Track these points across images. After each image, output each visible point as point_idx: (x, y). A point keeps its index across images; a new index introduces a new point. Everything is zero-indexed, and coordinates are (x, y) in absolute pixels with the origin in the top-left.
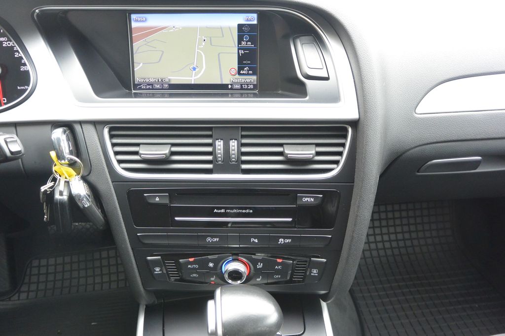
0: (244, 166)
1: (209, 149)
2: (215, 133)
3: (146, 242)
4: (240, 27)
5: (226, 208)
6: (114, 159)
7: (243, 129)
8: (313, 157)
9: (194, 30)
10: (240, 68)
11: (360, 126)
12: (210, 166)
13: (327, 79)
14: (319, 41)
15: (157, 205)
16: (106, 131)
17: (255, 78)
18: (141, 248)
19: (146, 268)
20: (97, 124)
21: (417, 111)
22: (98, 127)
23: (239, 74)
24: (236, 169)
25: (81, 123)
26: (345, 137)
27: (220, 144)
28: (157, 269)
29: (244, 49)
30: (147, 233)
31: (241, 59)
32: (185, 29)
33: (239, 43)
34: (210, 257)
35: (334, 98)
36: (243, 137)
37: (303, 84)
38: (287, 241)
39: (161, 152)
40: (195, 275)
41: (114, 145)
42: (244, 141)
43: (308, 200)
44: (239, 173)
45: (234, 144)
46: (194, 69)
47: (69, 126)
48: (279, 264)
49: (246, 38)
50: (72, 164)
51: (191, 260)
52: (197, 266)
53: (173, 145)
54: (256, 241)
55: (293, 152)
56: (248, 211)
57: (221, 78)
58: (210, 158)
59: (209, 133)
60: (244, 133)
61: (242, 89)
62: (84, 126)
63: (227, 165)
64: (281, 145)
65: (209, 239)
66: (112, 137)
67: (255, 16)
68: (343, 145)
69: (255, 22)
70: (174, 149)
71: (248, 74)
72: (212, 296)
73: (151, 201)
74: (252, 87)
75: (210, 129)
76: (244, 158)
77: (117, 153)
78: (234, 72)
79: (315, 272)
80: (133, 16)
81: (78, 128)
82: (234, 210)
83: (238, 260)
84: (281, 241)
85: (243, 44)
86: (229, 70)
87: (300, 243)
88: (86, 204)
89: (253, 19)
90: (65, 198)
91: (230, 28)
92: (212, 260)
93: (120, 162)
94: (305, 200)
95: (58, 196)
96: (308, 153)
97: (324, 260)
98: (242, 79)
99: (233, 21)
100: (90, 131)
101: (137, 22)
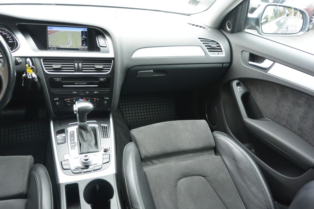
0: (83, 71)
1: (73, 66)
2: (75, 61)
3: (54, 93)
4: (82, 32)
5: (78, 83)
6: (44, 69)
7: (83, 60)
8: (103, 68)
9: (68, 32)
10: (82, 44)
11: (116, 59)
12: (73, 71)
13: (106, 47)
14: (104, 37)
15: (58, 81)
16: (42, 60)
17: (87, 47)
18: (53, 95)
19: (54, 102)
20: (39, 58)
21: (132, 57)
22: (39, 59)
23: (82, 46)
24: (81, 71)
25: (34, 57)
26: (111, 63)
27: (76, 64)
28: (57, 103)
29: (84, 38)
30: (56, 91)
31: (83, 41)
32: (65, 32)
33: (82, 36)
35: (108, 52)
36: (83, 62)
37: (99, 48)
38: (97, 92)
39: (59, 67)
40: (69, 104)
41: (44, 64)
42: (83, 63)
45: (80, 64)
46: (68, 44)
47: (31, 58)
48: (95, 100)
49: (84, 35)
50: (32, 68)
51: (68, 99)
52: (70, 101)
53: (62, 64)
54: (88, 92)
55: (97, 67)
56: (85, 83)
57: (77, 47)
58: (73, 68)
59: (73, 61)
60: (83, 61)
61: (83, 50)
62: (35, 58)
63: (78, 70)
64: (94, 65)
65: (74, 92)
66: (43, 62)
67: (87, 29)
68: (111, 65)
69: (87, 31)
70: (63, 66)
71: (85, 46)
72: (75, 103)
73: (56, 81)
74: (86, 49)
75: (73, 60)
76: (83, 68)
77: (45, 67)
78: (81, 45)
79: (106, 102)
80: (48, 27)
81: (33, 59)
82: (81, 83)
83: (82, 99)
84: (95, 92)
85: (83, 37)
86: (79, 45)
87: (101, 93)
88: (37, 80)
89: (86, 30)
90: (31, 77)
91: (79, 32)
92: (75, 99)
93: (46, 69)
94: (101, 80)
95: (29, 77)
96: (101, 67)
97: (108, 98)
98: (83, 47)
99: (80, 30)
100: (37, 60)
101: (49, 29)
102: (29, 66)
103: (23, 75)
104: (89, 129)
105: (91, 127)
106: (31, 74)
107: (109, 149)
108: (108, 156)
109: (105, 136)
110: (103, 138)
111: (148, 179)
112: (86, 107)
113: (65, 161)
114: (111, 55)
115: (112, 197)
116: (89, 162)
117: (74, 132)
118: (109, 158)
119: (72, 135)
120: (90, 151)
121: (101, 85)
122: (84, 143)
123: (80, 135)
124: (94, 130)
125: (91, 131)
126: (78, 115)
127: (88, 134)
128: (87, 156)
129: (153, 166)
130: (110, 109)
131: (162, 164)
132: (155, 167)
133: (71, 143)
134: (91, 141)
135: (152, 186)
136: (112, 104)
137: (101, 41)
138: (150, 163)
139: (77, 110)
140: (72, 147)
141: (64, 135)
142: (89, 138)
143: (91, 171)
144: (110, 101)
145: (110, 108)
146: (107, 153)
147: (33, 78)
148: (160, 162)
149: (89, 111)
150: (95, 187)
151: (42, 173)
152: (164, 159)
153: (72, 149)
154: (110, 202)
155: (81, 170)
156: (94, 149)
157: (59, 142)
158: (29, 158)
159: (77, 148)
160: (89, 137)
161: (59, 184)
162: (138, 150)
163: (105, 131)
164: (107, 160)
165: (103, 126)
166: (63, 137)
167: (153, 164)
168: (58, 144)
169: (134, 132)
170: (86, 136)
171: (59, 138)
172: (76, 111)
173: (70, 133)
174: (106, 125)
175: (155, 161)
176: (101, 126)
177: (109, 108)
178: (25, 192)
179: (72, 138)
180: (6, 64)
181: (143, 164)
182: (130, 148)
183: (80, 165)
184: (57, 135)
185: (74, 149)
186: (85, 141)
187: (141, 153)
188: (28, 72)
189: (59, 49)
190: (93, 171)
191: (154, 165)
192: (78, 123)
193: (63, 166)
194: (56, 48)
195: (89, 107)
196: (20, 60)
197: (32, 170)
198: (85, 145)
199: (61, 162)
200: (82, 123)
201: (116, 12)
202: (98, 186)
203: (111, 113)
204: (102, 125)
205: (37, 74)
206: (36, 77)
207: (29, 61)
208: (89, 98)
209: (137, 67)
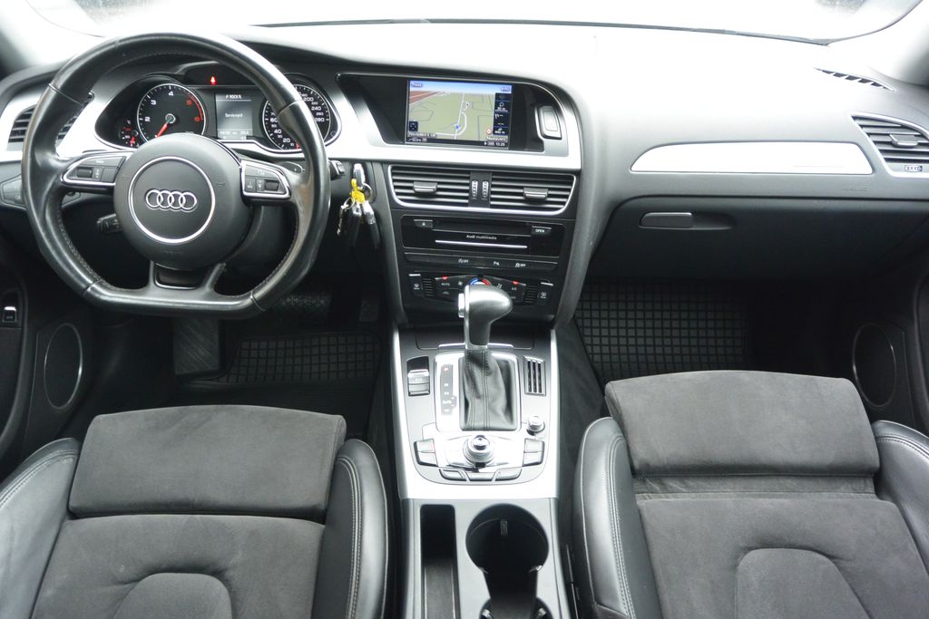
0: (492, 203)
1: (467, 188)
2: (472, 175)
3: (411, 259)
4: (497, 95)
5: (476, 235)
6: (393, 191)
7: (494, 174)
8: (545, 198)
9: (460, 96)
10: (495, 129)
11: (585, 176)
12: (466, 201)
13: (560, 139)
14: (557, 110)
15: (423, 229)
16: (390, 168)
17: (507, 137)
18: (407, 264)
19: (407, 283)
20: (384, 163)
21: (633, 169)
22: (384, 165)
23: (494, 133)
24: (486, 204)
25: (372, 161)
26: (571, 185)
27: (475, 184)
28: (417, 286)
29: (499, 113)
30: (416, 253)
31: (496, 121)
32: (453, 95)
33: (496, 108)
34: (460, 277)
35: (564, 153)
36: (494, 180)
37: (541, 142)
38: (523, 265)
39: (429, 188)
40: (446, 293)
41: (394, 181)
42: (494, 183)
43: (540, 231)
44: (488, 207)
45: (486, 185)
46: (457, 127)
47: (363, 162)
48: (515, 286)
49: (501, 105)
50: (365, 190)
51: (445, 278)
52: (448, 284)
53: (439, 183)
54: (498, 264)
55: (530, 193)
56: (493, 238)
57: (479, 137)
58: (467, 195)
59: (468, 175)
60: (494, 177)
61: (495, 146)
62: (374, 164)
63: (480, 200)
64: (522, 188)
65: (460, 261)
66: (393, 174)
67: (510, 87)
68: (569, 190)
69: (510, 92)
70: (440, 186)
71: (501, 134)
72: (461, 290)
73: (419, 225)
74: (503, 144)
75: (468, 172)
76: (493, 196)
77: (395, 187)
78: (490, 131)
79: (544, 295)
80: (412, 82)
81: (369, 165)
82: (483, 237)
83: (481, 281)
84: (518, 265)
85: (499, 109)
86: (485, 130)
87: (532, 268)
88: (372, 221)
89: (508, 90)
90: (360, 214)
91: (489, 96)
92: (461, 280)
93: (398, 194)
94: (538, 231)
95: (355, 212)
96: (541, 194)
97: (551, 285)
98: (496, 138)
99: (492, 90)
100: (378, 169)
101: (414, 87)
102: (359, 184)
103: (343, 207)
104: (493, 364)
105: (499, 362)
106: (361, 205)
107: (542, 428)
108: (539, 447)
109: (535, 391)
110: (528, 394)
111: (649, 531)
112: (492, 303)
113: (424, 441)
114: (572, 162)
115: (542, 562)
116: (486, 455)
117: (451, 367)
118: (540, 454)
119: (447, 376)
120: (492, 424)
121: (537, 245)
122: (477, 401)
123: (468, 377)
124: (506, 370)
125: (496, 372)
126: (467, 323)
127: (489, 379)
128: (483, 436)
129: (667, 497)
130: (552, 316)
131: (693, 495)
132: (671, 499)
133: (443, 398)
134: (494, 400)
135: (658, 553)
136: (561, 301)
137: (546, 122)
138: (656, 487)
139: (467, 309)
140: (444, 407)
141: (425, 373)
142: (492, 390)
143: (490, 480)
144: (555, 293)
145: (555, 313)
146: (537, 436)
147: (365, 216)
148: (687, 487)
149: (498, 315)
150: (498, 524)
151: (364, 462)
152: (701, 483)
153: (443, 413)
154: (535, 574)
155: (463, 474)
156: (502, 421)
157: (412, 389)
158: (336, 422)
159: (457, 411)
160: (491, 386)
161: (406, 502)
162: (624, 441)
163: (535, 375)
164: (536, 458)
165: (529, 362)
166: (424, 378)
167: (666, 490)
168: (410, 395)
169: (617, 389)
170: (484, 383)
171: (414, 379)
172: (464, 311)
173: (442, 369)
174: (540, 361)
175: (673, 484)
176: (524, 359)
177: (550, 314)
178: (323, 507)
179: (446, 385)
180: (311, 177)
181: (638, 485)
182: (601, 434)
183: (463, 461)
184: (408, 372)
185: (450, 413)
186: (479, 397)
187: (632, 453)
188: (354, 201)
189: (433, 141)
190: (497, 480)
191: (670, 495)
192: (466, 344)
193: (420, 454)
194: (425, 140)
195: (499, 303)
196: (340, 168)
197: (340, 453)
198: (477, 405)
199: (415, 444)
200: (476, 347)
201: (595, 37)
202: (504, 525)
203: (557, 325)
204: (529, 358)
205: (374, 204)
206: (372, 213)
207: (359, 172)
208: (500, 279)
209: (643, 200)
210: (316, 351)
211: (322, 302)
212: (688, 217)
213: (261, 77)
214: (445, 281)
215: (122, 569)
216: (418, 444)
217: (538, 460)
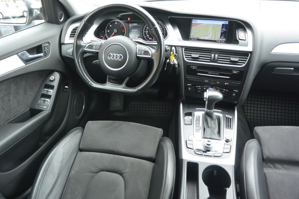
0: (218, 62)
1: (210, 56)
2: (212, 52)
3: (189, 79)
4: (223, 25)
5: (212, 72)
6: (184, 56)
7: (220, 52)
9: (209, 25)
10: (221, 36)
11: (254, 54)
12: (209, 61)
13: (245, 40)
14: (245, 30)
15: (194, 70)
16: (184, 48)
17: (225, 39)
18: (187, 81)
19: (187, 87)
20: (182, 47)
21: (272, 52)
24: (216, 62)
25: (178, 46)
26: (248, 56)
27: (213, 55)
28: (190, 88)
29: (223, 31)
30: (189, 77)
31: (222, 34)
32: (207, 24)
33: (222, 29)
34: (205, 86)
35: (246, 45)
36: (219, 54)
37: (238, 41)
38: (227, 84)
39: (197, 56)
40: (200, 91)
41: (185, 53)
43: (235, 72)
44: (216, 63)
45: (217, 55)
46: (208, 35)
47: (175, 46)
48: (224, 91)
49: (224, 27)
50: (175, 56)
51: (200, 86)
52: (201, 89)
54: (219, 83)
55: (232, 59)
56: (217, 74)
57: (215, 39)
58: (210, 59)
59: (210, 52)
60: (220, 53)
61: (221, 42)
62: (179, 47)
63: (214, 61)
64: (229, 57)
65: (205, 81)
66: (185, 51)
67: (228, 22)
68: (247, 58)
69: (228, 24)
70: (200, 55)
71: (223, 38)
72: (206, 91)
73: (192, 68)
74: (224, 42)
75: (211, 51)
76: (219, 59)
77: (185, 55)
78: (219, 37)
79: (234, 94)
80: (193, 20)
81: (177, 47)
82: (214, 73)
83: (212, 88)
84: (226, 84)
85: (223, 29)
86: (218, 37)
87: (231, 85)
88: (177, 66)
89: (227, 23)
90: (173, 63)
91: (220, 25)
92: (205, 87)
93: (186, 57)
94: (234, 72)
95: (171, 63)
96: (237, 60)
97: (237, 91)
98: (221, 39)
99: (221, 23)
100: (180, 49)
101: (194, 22)
102: (173, 54)
103: (167, 61)
104: (214, 117)
105: (216, 116)
106: (173, 61)
107: (231, 140)
108: (229, 147)
110: (226, 128)
111: (268, 181)
112: (216, 96)
113: (189, 140)
114: (249, 49)
115: (228, 186)
116: (210, 147)
117: (199, 117)
118: (230, 149)
119: (198, 119)
120: (213, 137)
121: (234, 77)
122: (208, 129)
123: (205, 121)
124: (219, 119)
125: (215, 120)
126: (207, 102)
127: (213, 122)
128: (210, 141)
129: (276, 170)
130: (236, 102)
131: (286, 171)
132: (277, 171)
133: (196, 126)
134: (214, 129)
135: (271, 190)
136: (240, 97)
137: (240, 34)
138: (272, 166)
139: (207, 97)
140: (196, 130)
141: (191, 118)
142: (213, 125)
143: (211, 156)
144: (239, 94)
145: (238, 101)
146: (229, 143)
147: (174, 64)
148: (284, 167)
149: (218, 100)
150: (213, 171)
151: (168, 145)
152: (289, 166)
153: (196, 131)
154: (226, 191)
155: (202, 153)
156: (216, 136)
157: (186, 122)
158: (160, 131)
159: (201, 132)
160: (213, 124)
161: (182, 160)
162: (260, 148)
163: (229, 122)
165: (227, 117)
166: (190, 119)
167: (275, 167)
168: (185, 124)
169: (259, 130)
170: (211, 123)
171: (187, 119)
172: (206, 98)
173: (197, 117)
174: (231, 117)
175: (278, 166)
176: (225, 116)
177: (236, 101)
178: (154, 157)
179: (198, 122)
180: (159, 51)
181: (264, 164)
182: (252, 145)
183: (202, 148)
184: (185, 117)
185: (199, 132)
186: (209, 127)
187: (263, 153)
188: (171, 59)
189: (199, 40)
190: (214, 156)
191: (277, 169)
192: (205, 109)
193: (188, 144)
194: (196, 39)
195: (219, 96)
196: (168, 48)
197: (160, 141)
198: (208, 131)
199: (186, 141)
200: (209, 111)
201: (260, 4)
202: (215, 172)
203: (237, 106)
204: (227, 116)
205: (178, 61)
206: (177, 63)
207: (173, 50)
208: (219, 88)
209: (275, 63)
210: (153, 107)
211: (156, 91)
212: (292, 70)
213: (146, 18)
214: (199, 87)
215: (93, 169)
216: (187, 141)
217: (229, 151)
